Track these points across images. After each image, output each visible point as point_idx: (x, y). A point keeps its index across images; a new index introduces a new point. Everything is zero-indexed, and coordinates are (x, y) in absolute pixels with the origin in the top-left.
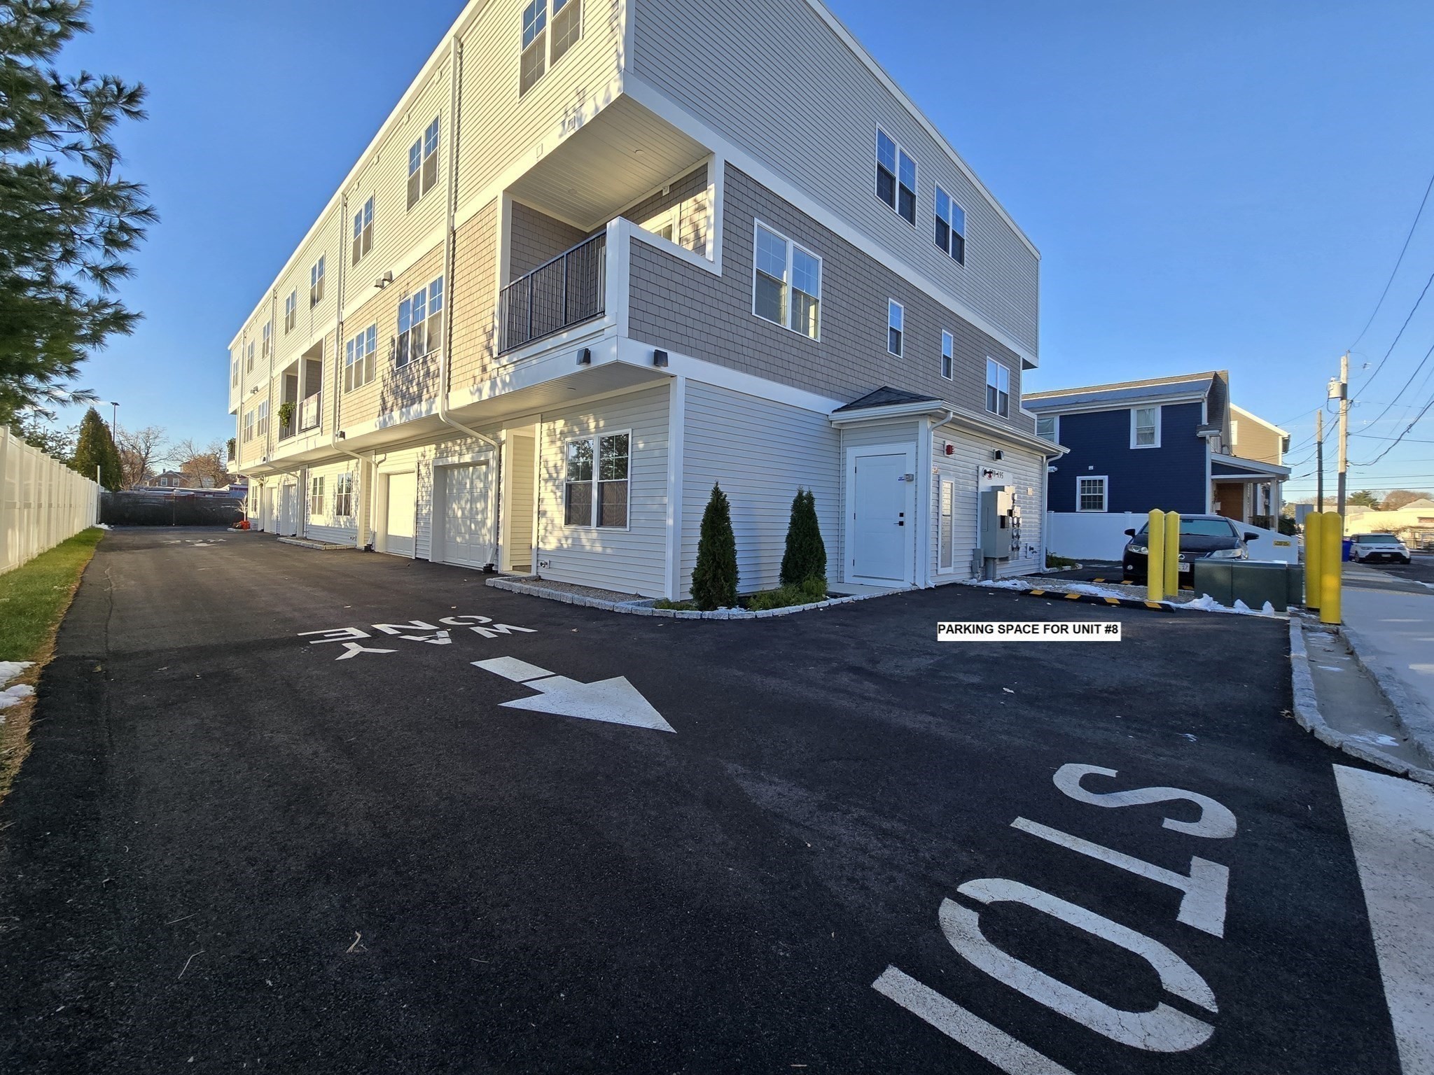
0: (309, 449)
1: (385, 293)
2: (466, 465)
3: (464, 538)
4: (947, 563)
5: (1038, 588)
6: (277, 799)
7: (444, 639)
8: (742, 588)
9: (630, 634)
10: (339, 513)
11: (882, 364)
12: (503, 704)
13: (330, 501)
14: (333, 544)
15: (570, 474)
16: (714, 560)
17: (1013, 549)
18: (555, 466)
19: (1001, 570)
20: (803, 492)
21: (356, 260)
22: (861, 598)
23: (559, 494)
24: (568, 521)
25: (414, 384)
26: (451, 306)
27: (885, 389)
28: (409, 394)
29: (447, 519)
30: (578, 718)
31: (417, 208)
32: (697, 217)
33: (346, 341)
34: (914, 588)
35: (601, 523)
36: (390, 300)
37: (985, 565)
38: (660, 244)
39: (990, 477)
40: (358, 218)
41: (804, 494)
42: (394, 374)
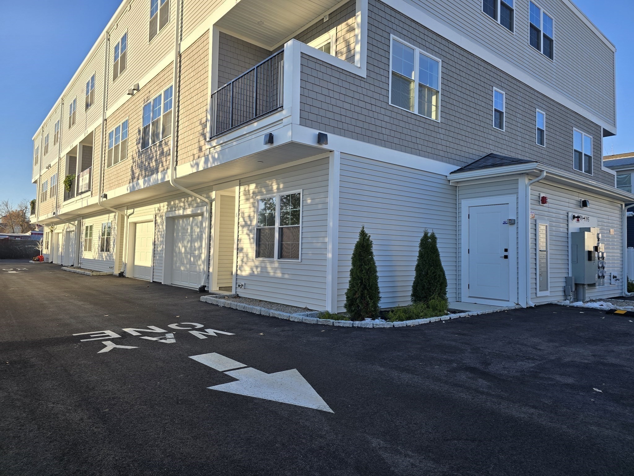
0: (83, 206)
1: (134, 98)
2: (188, 216)
3: (186, 267)
4: (544, 287)
5: (621, 308)
6: (55, 451)
7: (170, 339)
8: (382, 305)
9: (301, 338)
10: (102, 250)
11: (489, 136)
12: (211, 388)
13: (96, 242)
14: (97, 271)
15: (260, 221)
16: (361, 283)
17: (599, 277)
18: (249, 216)
19: (590, 294)
20: (428, 233)
21: (115, 77)
22: (475, 314)
23: (252, 236)
24: (258, 255)
25: (153, 160)
26: (179, 106)
27: (491, 156)
28: (150, 167)
29: (175, 254)
30: (263, 399)
31: (156, 39)
32: (348, 36)
33: (109, 132)
34: (517, 307)
35: (281, 256)
36: (137, 104)
37: (576, 289)
38: (323, 57)
39: (578, 220)
40: (116, 48)
41: (429, 235)
42: (140, 154)
